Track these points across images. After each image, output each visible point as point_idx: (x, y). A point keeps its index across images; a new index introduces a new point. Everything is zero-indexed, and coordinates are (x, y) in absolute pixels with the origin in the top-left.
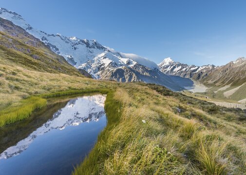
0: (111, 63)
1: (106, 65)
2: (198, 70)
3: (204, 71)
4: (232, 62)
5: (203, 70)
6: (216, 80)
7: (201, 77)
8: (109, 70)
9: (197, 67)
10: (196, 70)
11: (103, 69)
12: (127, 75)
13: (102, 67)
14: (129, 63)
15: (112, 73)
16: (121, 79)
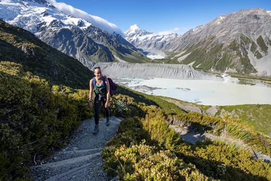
0: (54, 21)
1: (48, 24)
2: (163, 39)
3: (168, 40)
4: (192, 29)
5: (166, 39)
6: (175, 48)
7: (164, 46)
8: (51, 30)
9: (162, 36)
10: (161, 39)
11: (44, 29)
12: (76, 38)
13: (43, 26)
14: (81, 24)
15: (55, 34)
16: (68, 42)
